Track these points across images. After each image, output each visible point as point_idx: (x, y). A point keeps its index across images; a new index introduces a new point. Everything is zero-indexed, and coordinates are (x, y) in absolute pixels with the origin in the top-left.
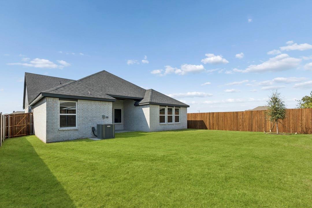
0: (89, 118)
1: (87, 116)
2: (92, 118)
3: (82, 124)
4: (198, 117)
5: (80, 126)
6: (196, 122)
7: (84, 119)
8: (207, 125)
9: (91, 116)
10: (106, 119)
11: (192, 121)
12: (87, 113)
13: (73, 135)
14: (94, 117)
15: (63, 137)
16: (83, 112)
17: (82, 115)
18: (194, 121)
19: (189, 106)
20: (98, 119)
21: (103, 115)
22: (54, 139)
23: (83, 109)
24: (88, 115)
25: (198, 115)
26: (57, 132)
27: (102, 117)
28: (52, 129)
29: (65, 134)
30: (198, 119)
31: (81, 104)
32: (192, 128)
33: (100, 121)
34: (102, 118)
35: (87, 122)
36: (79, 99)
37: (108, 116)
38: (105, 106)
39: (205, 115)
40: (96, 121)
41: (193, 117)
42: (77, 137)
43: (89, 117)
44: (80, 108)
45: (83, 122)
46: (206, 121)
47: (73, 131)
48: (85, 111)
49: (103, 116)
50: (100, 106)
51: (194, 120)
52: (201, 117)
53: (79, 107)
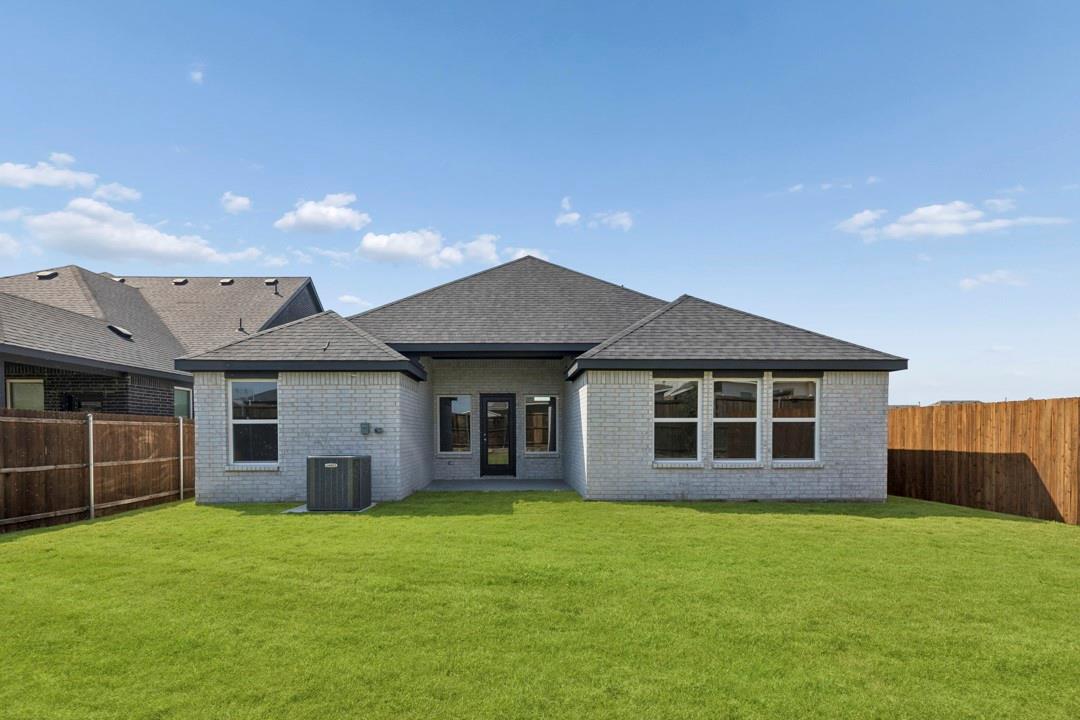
0: (316, 435)
1: (306, 426)
2: (325, 435)
3: (292, 454)
4: (990, 431)
5: (285, 461)
6: (973, 461)
7: (298, 437)
8: (1060, 487)
9: (322, 426)
10: (374, 438)
11: (948, 453)
12: (307, 417)
13: (265, 487)
14: (333, 428)
15: (237, 491)
16: (296, 413)
17: (291, 422)
18: (960, 453)
19: (901, 364)
20: (347, 439)
21: (363, 421)
22: (214, 494)
23: (296, 404)
24: (311, 422)
25: (993, 415)
26: (221, 474)
27: (358, 430)
28: (210, 464)
29: (245, 482)
30: (993, 443)
31: (287, 387)
32: (952, 502)
33: (354, 443)
34: (359, 434)
35: (308, 446)
36: (282, 371)
37: (382, 426)
38: (370, 390)
39: (1039, 417)
40: (337, 443)
41: (960, 431)
42: (278, 495)
43: (313, 430)
44: (286, 401)
45: (296, 448)
46: (1053, 459)
47: (265, 473)
48: (299, 409)
49: (362, 424)
50: (352, 392)
51: (964, 449)
52: (1013, 431)
53: (283, 396)
